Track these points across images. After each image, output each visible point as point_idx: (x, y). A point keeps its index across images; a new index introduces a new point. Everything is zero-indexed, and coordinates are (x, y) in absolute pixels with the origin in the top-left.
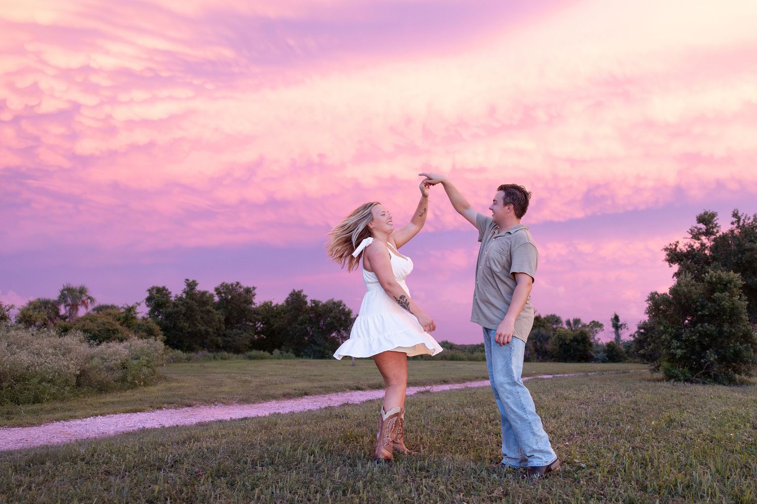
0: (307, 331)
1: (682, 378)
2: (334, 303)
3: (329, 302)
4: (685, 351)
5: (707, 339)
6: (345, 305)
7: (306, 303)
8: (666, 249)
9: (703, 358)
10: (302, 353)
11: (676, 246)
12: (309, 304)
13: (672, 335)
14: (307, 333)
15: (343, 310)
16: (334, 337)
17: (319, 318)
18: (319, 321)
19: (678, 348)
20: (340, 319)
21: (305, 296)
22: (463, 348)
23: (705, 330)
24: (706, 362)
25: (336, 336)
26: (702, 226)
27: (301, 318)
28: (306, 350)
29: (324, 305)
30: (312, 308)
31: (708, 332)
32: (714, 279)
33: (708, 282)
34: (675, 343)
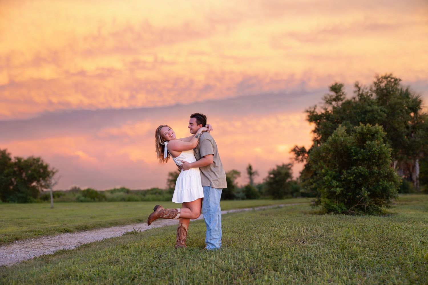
0: (12, 182)
1: (340, 211)
2: (34, 159)
3: (29, 159)
4: (342, 189)
5: (361, 179)
6: (42, 161)
7: (10, 159)
8: (307, 111)
9: (358, 194)
10: (8, 199)
11: (315, 109)
12: (13, 160)
13: (332, 176)
14: (12, 183)
15: (42, 164)
16: (34, 186)
17: (22, 171)
18: (21, 174)
19: (337, 186)
20: (39, 172)
21: (9, 154)
22: (137, 192)
23: (359, 171)
24: (360, 198)
25: (36, 185)
26: (333, 94)
27: (6, 171)
28: (11, 197)
29: (26, 161)
30: (16, 164)
31: (362, 173)
32: (365, 131)
33: (360, 133)
34: (335, 183)
